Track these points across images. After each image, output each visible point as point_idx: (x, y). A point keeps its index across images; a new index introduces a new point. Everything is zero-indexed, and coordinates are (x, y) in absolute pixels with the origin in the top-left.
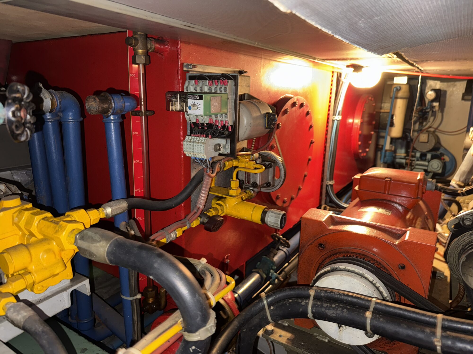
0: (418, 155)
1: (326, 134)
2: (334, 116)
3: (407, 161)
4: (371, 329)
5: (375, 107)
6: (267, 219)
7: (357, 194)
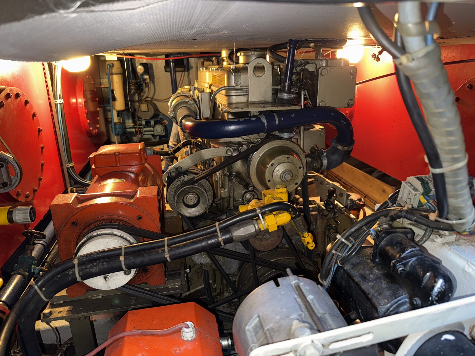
0: (144, 122)
1: (53, 119)
2: (56, 100)
3: (136, 129)
4: (126, 268)
5: (94, 84)
6: (15, 218)
7: (95, 172)
